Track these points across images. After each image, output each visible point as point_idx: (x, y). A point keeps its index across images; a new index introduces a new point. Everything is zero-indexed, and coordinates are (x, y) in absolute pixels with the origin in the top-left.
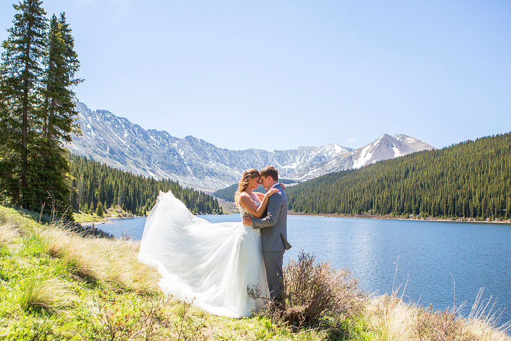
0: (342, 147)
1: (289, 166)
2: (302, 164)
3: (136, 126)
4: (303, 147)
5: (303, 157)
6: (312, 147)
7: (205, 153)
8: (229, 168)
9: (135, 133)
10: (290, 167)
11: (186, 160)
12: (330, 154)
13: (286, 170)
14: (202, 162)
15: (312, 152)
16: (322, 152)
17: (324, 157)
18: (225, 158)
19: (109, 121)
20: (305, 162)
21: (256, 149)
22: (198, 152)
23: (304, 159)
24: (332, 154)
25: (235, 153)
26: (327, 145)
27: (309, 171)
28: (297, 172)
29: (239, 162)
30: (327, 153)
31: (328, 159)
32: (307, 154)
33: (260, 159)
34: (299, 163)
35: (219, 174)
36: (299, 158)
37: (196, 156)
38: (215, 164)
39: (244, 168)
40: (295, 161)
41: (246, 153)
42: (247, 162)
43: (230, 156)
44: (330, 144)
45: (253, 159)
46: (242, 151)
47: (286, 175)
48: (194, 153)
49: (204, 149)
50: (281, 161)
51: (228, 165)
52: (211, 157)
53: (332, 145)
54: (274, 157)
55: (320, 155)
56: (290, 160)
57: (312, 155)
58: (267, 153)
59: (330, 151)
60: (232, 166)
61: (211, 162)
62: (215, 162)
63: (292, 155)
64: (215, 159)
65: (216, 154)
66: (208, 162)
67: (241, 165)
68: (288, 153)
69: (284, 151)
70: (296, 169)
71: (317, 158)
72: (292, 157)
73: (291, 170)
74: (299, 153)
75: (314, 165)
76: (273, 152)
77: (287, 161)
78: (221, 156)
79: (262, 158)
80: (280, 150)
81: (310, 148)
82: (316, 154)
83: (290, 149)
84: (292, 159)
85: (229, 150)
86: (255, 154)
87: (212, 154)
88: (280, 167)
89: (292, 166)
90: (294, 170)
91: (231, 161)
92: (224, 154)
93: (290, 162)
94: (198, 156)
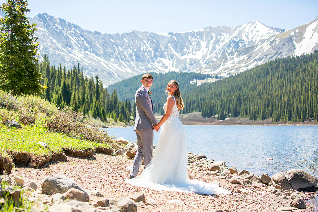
0: (268, 27)
1: (191, 56)
2: (211, 53)
4: (210, 28)
5: (212, 42)
6: (223, 27)
7: (67, 38)
8: (102, 60)
10: (193, 57)
12: (250, 37)
13: (188, 61)
14: (63, 51)
15: (225, 34)
16: (239, 35)
17: (242, 41)
18: (96, 46)
20: (214, 48)
21: (141, 31)
22: (57, 37)
23: (213, 44)
24: (255, 37)
25: (111, 38)
26: (247, 24)
27: (226, 60)
28: (203, 64)
29: (117, 50)
30: (246, 35)
31: (248, 44)
32: (216, 38)
33: (148, 46)
34: (206, 50)
35: (89, 69)
36: (206, 44)
37: (54, 42)
38: (82, 54)
39: (125, 59)
40: (199, 48)
41: (127, 37)
42: (129, 51)
43: (103, 41)
44: (250, 22)
45: (138, 46)
46: (120, 34)
47: (187, 69)
48: (51, 38)
49: (66, 32)
50: (179, 48)
51: (101, 55)
52: (75, 44)
53: (253, 24)
54: (168, 43)
55: (237, 39)
56: (192, 47)
57: (224, 38)
58: (158, 37)
59: (251, 32)
60: (107, 57)
61: (76, 52)
62: (82, 51)
63: (196, 39)
64: (82, 47)
65: (83, 40)
66: (72, 51)
67: (120, 56)
68: (189, 37)
69: (183, 34)
70: (202, 59)
71: (232, 44)
72: (195, 42)
73: (195, 62)
74: (204, 37)
75: (234, 52)
76: (167, 35)
77: (188, 49)
78: (91, 42)
79: (151, 44)
80: (178, 33)
81: (221, 28)
82: (231, 37)
83: (192, 31)
84: (195, 45)
85: (103, 34)
86: (141, 39)
87: (77, 39)
88: (179, 57)
89: (195, 55)
90: (199, 61)
91: (105, 50)
92: (95, 40)
93: (192, 49)
94: (57, 43)
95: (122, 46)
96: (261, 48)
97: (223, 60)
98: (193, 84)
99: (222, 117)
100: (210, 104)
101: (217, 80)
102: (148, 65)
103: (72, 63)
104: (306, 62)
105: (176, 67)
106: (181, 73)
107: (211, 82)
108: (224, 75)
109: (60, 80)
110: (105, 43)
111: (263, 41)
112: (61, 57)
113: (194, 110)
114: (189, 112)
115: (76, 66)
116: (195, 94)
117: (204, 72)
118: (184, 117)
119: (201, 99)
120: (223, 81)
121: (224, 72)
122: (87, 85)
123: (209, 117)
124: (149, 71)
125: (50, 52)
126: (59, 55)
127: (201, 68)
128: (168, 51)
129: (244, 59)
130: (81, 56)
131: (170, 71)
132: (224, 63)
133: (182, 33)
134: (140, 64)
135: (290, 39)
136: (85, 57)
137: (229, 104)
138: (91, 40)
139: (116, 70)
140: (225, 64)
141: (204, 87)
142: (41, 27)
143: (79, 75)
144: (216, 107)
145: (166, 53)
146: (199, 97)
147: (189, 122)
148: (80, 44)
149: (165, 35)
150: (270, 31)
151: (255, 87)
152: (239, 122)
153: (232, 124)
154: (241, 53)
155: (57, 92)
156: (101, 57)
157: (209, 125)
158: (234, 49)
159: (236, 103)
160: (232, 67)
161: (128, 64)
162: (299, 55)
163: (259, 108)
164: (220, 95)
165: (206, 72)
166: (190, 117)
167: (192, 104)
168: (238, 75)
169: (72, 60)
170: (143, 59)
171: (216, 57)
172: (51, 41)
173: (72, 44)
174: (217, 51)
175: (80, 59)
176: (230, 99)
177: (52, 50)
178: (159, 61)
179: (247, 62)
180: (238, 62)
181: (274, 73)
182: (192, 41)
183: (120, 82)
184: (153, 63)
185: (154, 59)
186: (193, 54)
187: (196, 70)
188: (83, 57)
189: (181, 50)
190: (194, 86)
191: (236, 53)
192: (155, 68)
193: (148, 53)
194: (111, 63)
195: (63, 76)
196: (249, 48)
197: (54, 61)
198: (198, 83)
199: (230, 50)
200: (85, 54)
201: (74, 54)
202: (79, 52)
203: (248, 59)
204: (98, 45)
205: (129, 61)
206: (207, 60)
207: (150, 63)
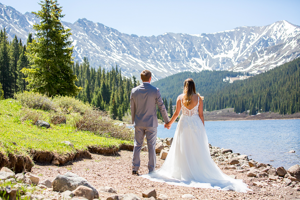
0: (295, 26)
1: (223, 55)
2: (242, 51)
3: (9, 8)
4: (240, 28)
5: (242, 42)
6: (253, 27)
7: (106, 41)
8: (140, 61)
9: (8, 18)
10: (225, 56)
11: (80, 52)
12: (278, 36)
13: (220, 60)
14: (102, 54)
15: (254, 34)
16: (268, 34)
17: (271, 40)
18: (133, 48)
20: (245, 47)
21: (176, 33)
22: (96, 41)
23: (243, 44)
24: (283, 36)
25: (147, 40)
26: (275, 23)
27: (257, 58)
28: (234, 62)
29: (153, 52)
30: (275, 34)
31: (277, 43)
32: (246, 37)
33: (183, 46)
34: (237, 49)
35: (127, 70)
36: (237, 43)
37: (94, 46)
38: (120, 56)
39: (161, 60)
40: (231, 48)
41: (162, 39)
42: (165, 52)
43: (140, 44)
44: (278, 22)
45: (173, 47)
46: (156, 36)
47: (220, 67)
48: (91, 42)
49: (105, 36)
50: (212, 48)
51: (138, 57)
52: (114, 46)
53: (281, 24)
54: (201, 43)
55: (266, 38)
56: (224, 47)
57: (254, 37)
58: (191, 38)
59: (279, 31)
60: (144, 58)
61: (114, 54)
62: (120, 53)
63: (227, 39)
64: (120, 49)
65: (121, 43)
66: (111, 54)
67: (156, 56)
68: (221, 37)
69: (215, 35)
70: (234, 58)
71: (262, 42)
72: (226, 42)
73: (227, 60)
74: (235, 37)
75: (264, 50)
76: (200, 36)
77: (221, 48)
78: (129, 45)
79: (185, 44)
80: (210, 34)
81: (251, 28)
82: (260, 36)
83: (223, 32)
84: (226, 44)
85: (139, 36)
86: (176, 40)
87: (116, 42)
88: (212, 56)
89: (227, 54)
90: (231, 59)
91: (142, 51)
92: (132, 42)
93: (224, 48)
94: (96, 46)
95: (157, 47)
96: (288, 46)
97: (254, 58)
98: (226, 81)
99: (254, 112)
100: (242, 100)
101: (248, 77)
102: (182, 65)
103: (111, 65)
105: (210, 66)
106: (214, 71)
107: (243, 79)
108: (255, 72)
109: (100, 81)
110: (142, 45)
111: (290, 39)
112: (101, 60)
113: (228, 107)
114: (223, 108)
115: (115, 67)
116: (227, 91)
117: (236, 70)
118: (218, 113)
119: (233, 96)
120: (253, 79)
121: (254, 69)
122: (125, 85)
123: (242, 112)
124: (184, 71)
125: (91, 55)
126: (99, 57)
127: (233, 66)
128: (201, 51)
129: (273, 56)
130: (119, 57)
131: (204, 70)
132: (254, 61)
133: (214, 33)
134: (175, 64)
136: (123, 58)
137: (260, 100)
138: (128, 43)
139: (153, 70)
140: (256, 62)
141: (236, 84)
142: (81, 32)
143: (118, 76)
144: (248, 103)
145: (199, 53)
146: (232, 94)
147: (223, 118)
148: (118, 46)
149: (198, 36)
150: (296, 29)
151: (284, 83)
152: (270, 116)
153: (263, 119)
154: (270, 51)
155: (97, 93)
156: (138, 59)
157: (242, 120)
158: (263, 48)
159: (267, 99)
160: (262, 65)
161: (164, 64)
163: (288, 103)
164: (252, 91)
165: (238, 69)
166: (223, 113)
167: (225, 100)
168: (268, 72)
169: (111, 62)
170: (178, 59)
171: (247, 56)
172: (91, 44)
173: (111, 47)
174: (247, 50)
175: (119, 61)
176: (261, 95)
177: (92, 53)
178: (193, 61)
179: (276, 59)
180: (267, 60)
182: (224, 41)
183: (157, 81)
184: (188, 63)
185: (189, 59)
186: (225, 53)
187: (229, 68)
188: (121, 59)
189: (213, 50)
190: (227, 83)
191: (266, 51)
192: (189, 67)
193: (183, 54)
194: (148, 64)
195: (102, 77)
196: (277, 46)
197: (94, 63)
198: (230, 80)
199: (260, 49)
200: (123, 56)
201: (113, 57)
202: (118, 54)
203: (277, 56)
204: (135, 47)
205: (164, 62)
206: (238, 59)
207: (185, 63)
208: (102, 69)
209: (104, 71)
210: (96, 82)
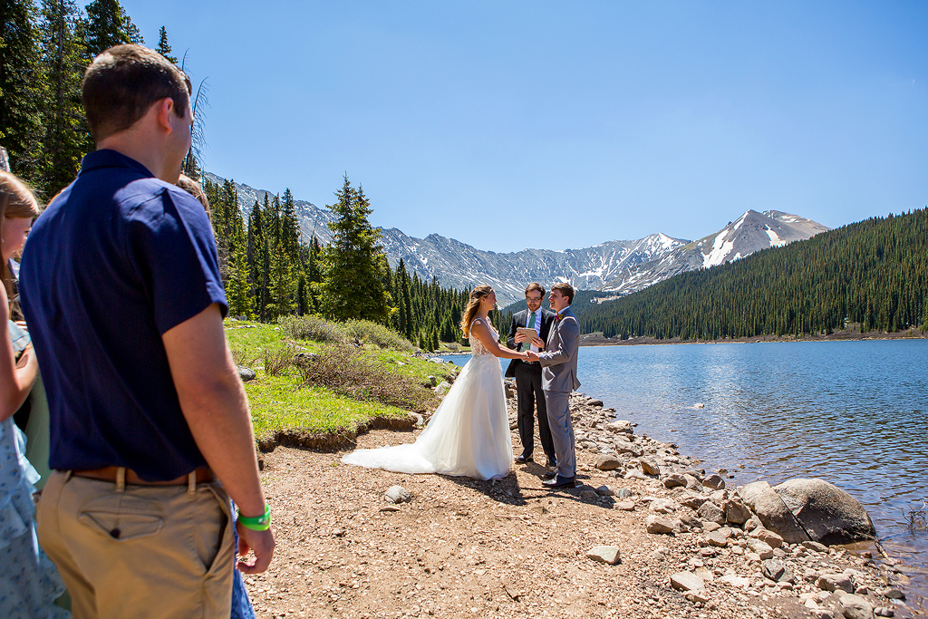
0: (672, 239)
1: (590, 273)
2: (612, 269)
4: (610, 243)
5: (612, 257)
6: (624, 242)
7: (460, 259)
8: (497, 280)
10: (593, 274)
11: (431, 271)
12: (653, 250)
13: (587, 279)
14: (456, 273)
15: (626, 248)
16: (640, 249)
17: (645, 256)
18: (490, 266)
19: (309, 216)
20: (614, 264)
21: (537, 249)
22: (449, 258)
23: (613, 260)
24: (658, 251)
25: (505, 257)
26: (648, 237)
27: (628, 276)
28: (603, 281)
29: (512, 270)
30: (649, 249)
31: (651, 259)
32: (617, 253)
33: (545, 264)
34: (606, 266)
36: (606, 260)
40: (599, 265)
41: (522, 256)
42: (525, 270)
43: (498, 261)
44: (653, 235)
45: (534, 265)
46: (516, 253)
47: (587, 286)
48: (443, 259)
49: (458, 253)
50: (577, 265)
52: (469, 265)
53: (656, 237)
54: (565, 260)
55: (639, 253)
56: (591, 264)
57: (625, 253)
58: (554, 254)
59: (654, 246)
60: (502, 277)
61: (469, 273)
62: (475, 272)
63: (595, 256)
64: (476, 268)
65: (477, 260)
66: (466, 273)
67: (515, 275)
68: (587, 253)
69: (581, 251)
70: (603, 276)
71: (634, 258)
72: (594, 259)
73: (595, 279)
74: (604, 252)
75: (636, 267)
76: (564, 252)
77: (587, 266)
78: (485, 262)
79: (548, 262)
80: (576, 249)
81: (622, 242)
82: (632, 251)
83: (590, 247)
84: (594, 261)
85: (497, 253)
86: (537, 257)
87: (471, 260)
88: (577, 274)
89: (594, 272)
90: (599, 278)
91: (500, 270)
92: (489, 260)
93: (591, 266)
94: (449, 264)
95: (517, 265)
97: (625, 276)
98: (594, 302)
99: (625, 337)
100: (612, 323)
101: (619, 297)
104: (716, 274)
106: (581, 291)
107: (613, 300)
108: (626, 292)
110: (499, 263)
111: (667, 255)
112: (454, 279)
113: (596, 331)
114: (591, 332)
116: (595, 313)
117: (605, 289)
119: (602, 319)
120: (625, 299)
121: (625, 289)
123: (611, 337)
125: (443, 274)
126: (452, 276)
127: (601, 285)
128: (566, 269)
129: (647, 274)
130: (475, 277)
132: (626, 279)
133: (580, 249)
135: (698, 251)
136: (479, 278)
137: (633, 323)
138: (485, 260)
139: (512, 290)
141: (605, 305)
142: (432, 249)
144: (619, 327)
145: (563, 271)
146: (600, 316)
147: (591, 343)
149: (562, 252)
150: (674, 243)
151: (660, 303)
152: (643, 341)
153: (636, 344)
154: (644, 268)
155: (447, 316)
156: (495, 278)
157: (612, 346)
158: (635, 265)
159: (640, 321)
160: (635, 283)
162: (708, 267)
163: (665, 326)
164: (622, 313)
165: (607, 289)
166: (591, 337)
167: (592, 324)
168: (641, 291)
169: (464, 282)
171: (617, 274)
172: (444, 262)
173: (466, 266)
174: (618, 267)
175: (474, 280)
176: (634, 318)
177: (444, 272)
179: (650, 277)
180: (641, 278)
181: (681, 287)
182: (591, 258)
185: (552, 277)
186: (592, 271)
187: (597, 288)
189: (579, 267)
190: (595, 304)
191: (639, 268)
193: (545, 272)
194: (506, 283)
195: (453, 298)
196: (652, 262)
198: (599, 301)
199: (632, 265)
201: (467, 276)
202: (473, 273)
203: (652, 273)
204: (492, 265)
206: (608, 277)
208: (454, 289)
209: (456, 292)
210: (447, 304)
